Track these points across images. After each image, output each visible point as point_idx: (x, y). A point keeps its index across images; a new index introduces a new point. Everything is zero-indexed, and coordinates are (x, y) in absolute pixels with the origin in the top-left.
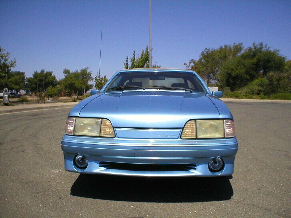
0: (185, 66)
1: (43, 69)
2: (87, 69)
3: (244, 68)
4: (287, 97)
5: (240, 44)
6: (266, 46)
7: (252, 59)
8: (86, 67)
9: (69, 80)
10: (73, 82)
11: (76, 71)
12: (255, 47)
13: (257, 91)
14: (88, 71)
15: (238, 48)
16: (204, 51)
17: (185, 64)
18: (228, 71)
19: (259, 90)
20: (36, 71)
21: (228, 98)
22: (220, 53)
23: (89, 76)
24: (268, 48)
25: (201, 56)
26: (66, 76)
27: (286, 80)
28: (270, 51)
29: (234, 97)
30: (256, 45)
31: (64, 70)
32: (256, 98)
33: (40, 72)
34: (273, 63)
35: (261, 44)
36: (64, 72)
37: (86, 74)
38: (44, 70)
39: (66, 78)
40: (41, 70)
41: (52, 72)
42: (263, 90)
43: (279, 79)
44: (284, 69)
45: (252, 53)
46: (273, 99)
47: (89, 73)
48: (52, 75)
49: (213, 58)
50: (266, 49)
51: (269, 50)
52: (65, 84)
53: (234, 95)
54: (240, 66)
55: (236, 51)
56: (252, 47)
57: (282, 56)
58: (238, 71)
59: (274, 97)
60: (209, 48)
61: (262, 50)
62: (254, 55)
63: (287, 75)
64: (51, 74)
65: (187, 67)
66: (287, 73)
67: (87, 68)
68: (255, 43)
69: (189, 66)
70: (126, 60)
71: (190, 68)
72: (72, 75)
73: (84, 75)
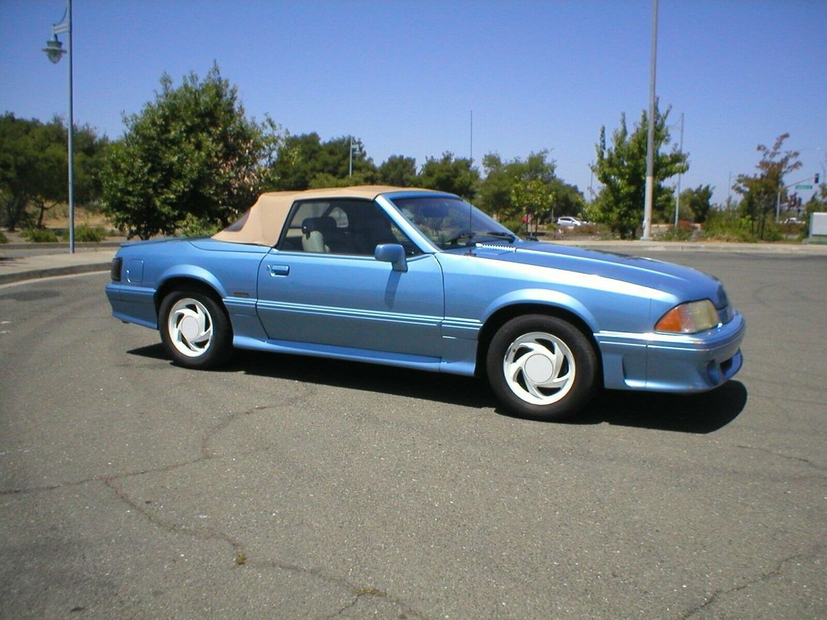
0: (761, 153)
1: (447, 152)
2: (544, 155)
8: (542, 151)
9: (495, 184)
10: (504, 189)
11: (515, 161)
14: (548, 161)
17: (762, 148)
20: (432, 157)
23: (549, 174)
26: (491, 173)
33: (441, 160)
36: (486, 162)
37: (540, 168)
38: (450, 155)
39: (489, 177)
40: (443, 154)
41: (471, 159)
47: (548, 164)
48: (471, 169)
52: (486, 193)
64: (469, 166)
65: (768, 156)
67: (546, 152)
69: (773, 155)
70: (600, 136)
71: (777, 159)
72: (506, 171)
73: (537, 171)
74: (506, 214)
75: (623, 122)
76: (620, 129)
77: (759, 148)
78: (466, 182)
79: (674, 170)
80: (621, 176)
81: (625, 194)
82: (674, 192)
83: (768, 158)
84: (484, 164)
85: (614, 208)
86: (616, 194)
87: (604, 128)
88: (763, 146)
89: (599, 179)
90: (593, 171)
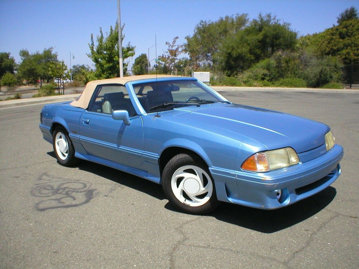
0: (167, 46)
2: (51, 50)
3: (247, 46)
4: (294, 84)
5: (244, 15)
6: (274, 19)
7: (257, 34)
8: (50, 48)
9: (28, 65)
10: (33, 68)
11: (36, 53)
12: (262, 20)
13: (262, 76)
14: (53, 52)
15: (242, 21)
16: (199, 25)
17: (168, 43)
18: (227, 50)
19: (264, 74)
21: (222, 85)
22: (219, 26)
23: (55, 59)
24: (278, 21)
25: (196, 31)
26: (24, 59)
27: (297, 61)
28: (280, 24)
29: (229, 84)
30: (262, 17)
31: (21, 51)
32: (257, 85)
34: (281, 39)
35: (269, 16)
36: (21, 54)
37: (50, 56)
39: (24, 62)
41: (9, 53)
42: (269, 74)
43: (289, 60)
44: (295, 48)
45: (257, 27)
46: (277, 86)
47: (54, 54)
48: (10, 58)
49: (210, 34)
50: (274, 21)
51: (278, 23)
52: (23, 70)
53: (230, 81)
54: (242, 44)
55: (240, 24)
56: (258, 19)
57: (293, 30)
58: (240, 50)
59: (279, 84)
60: (206, 21)
61: (269, 23)
62: (260, 30)
63: (298, 54)
64: (8, 57)
65: (170, 47)
66: (298, 53)
67: (52, 48)
68: (262, 14)
69: (173, 46)
70: (91, 39)
71: (174, 48)
72: (32, 58)
73: (48, 58)
74: (31, 80)
75: (101, 31)
76: (100, 35)
77: (166, 43)
78: (8, 64)
79: (128, 55)
80: (104, 58)
81: (107, 67)
82: (128, 65)
83: (171, 48)
84: (20, 55)
85: (102, 74)
86: (102, 67)
87: (92, 34)
88: (168, 42)
89: (92, 60)
90: (89, 57)
